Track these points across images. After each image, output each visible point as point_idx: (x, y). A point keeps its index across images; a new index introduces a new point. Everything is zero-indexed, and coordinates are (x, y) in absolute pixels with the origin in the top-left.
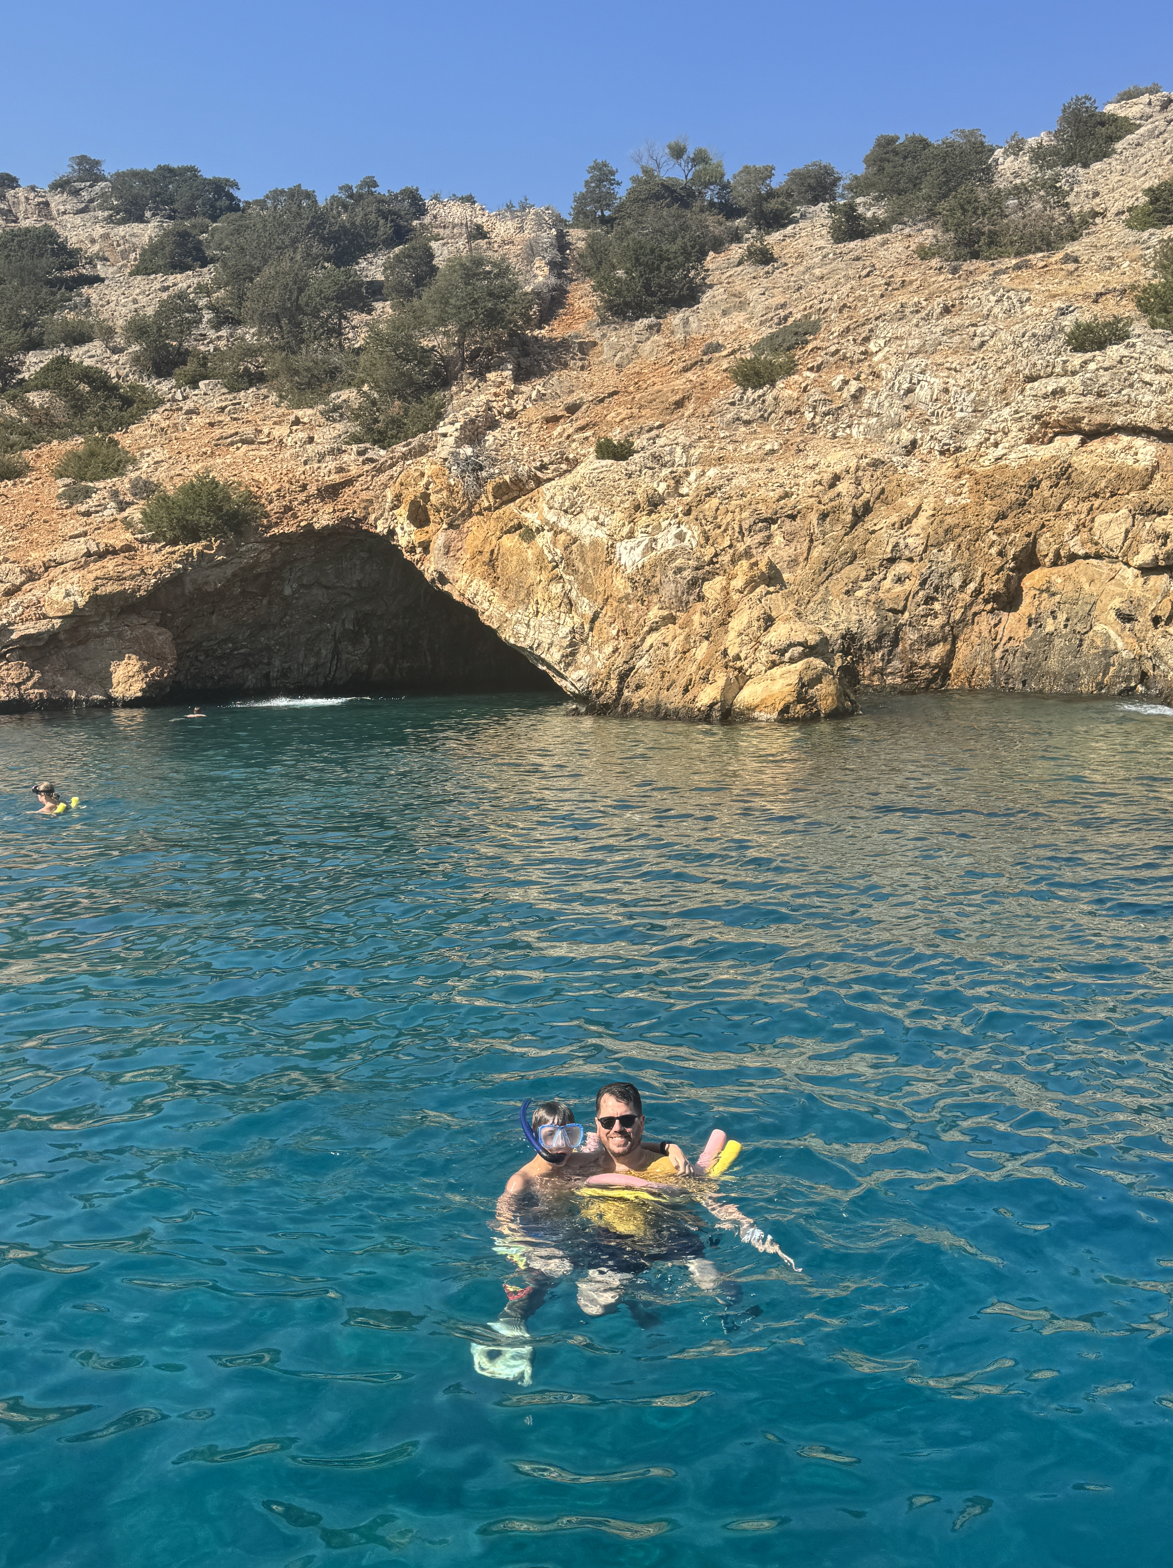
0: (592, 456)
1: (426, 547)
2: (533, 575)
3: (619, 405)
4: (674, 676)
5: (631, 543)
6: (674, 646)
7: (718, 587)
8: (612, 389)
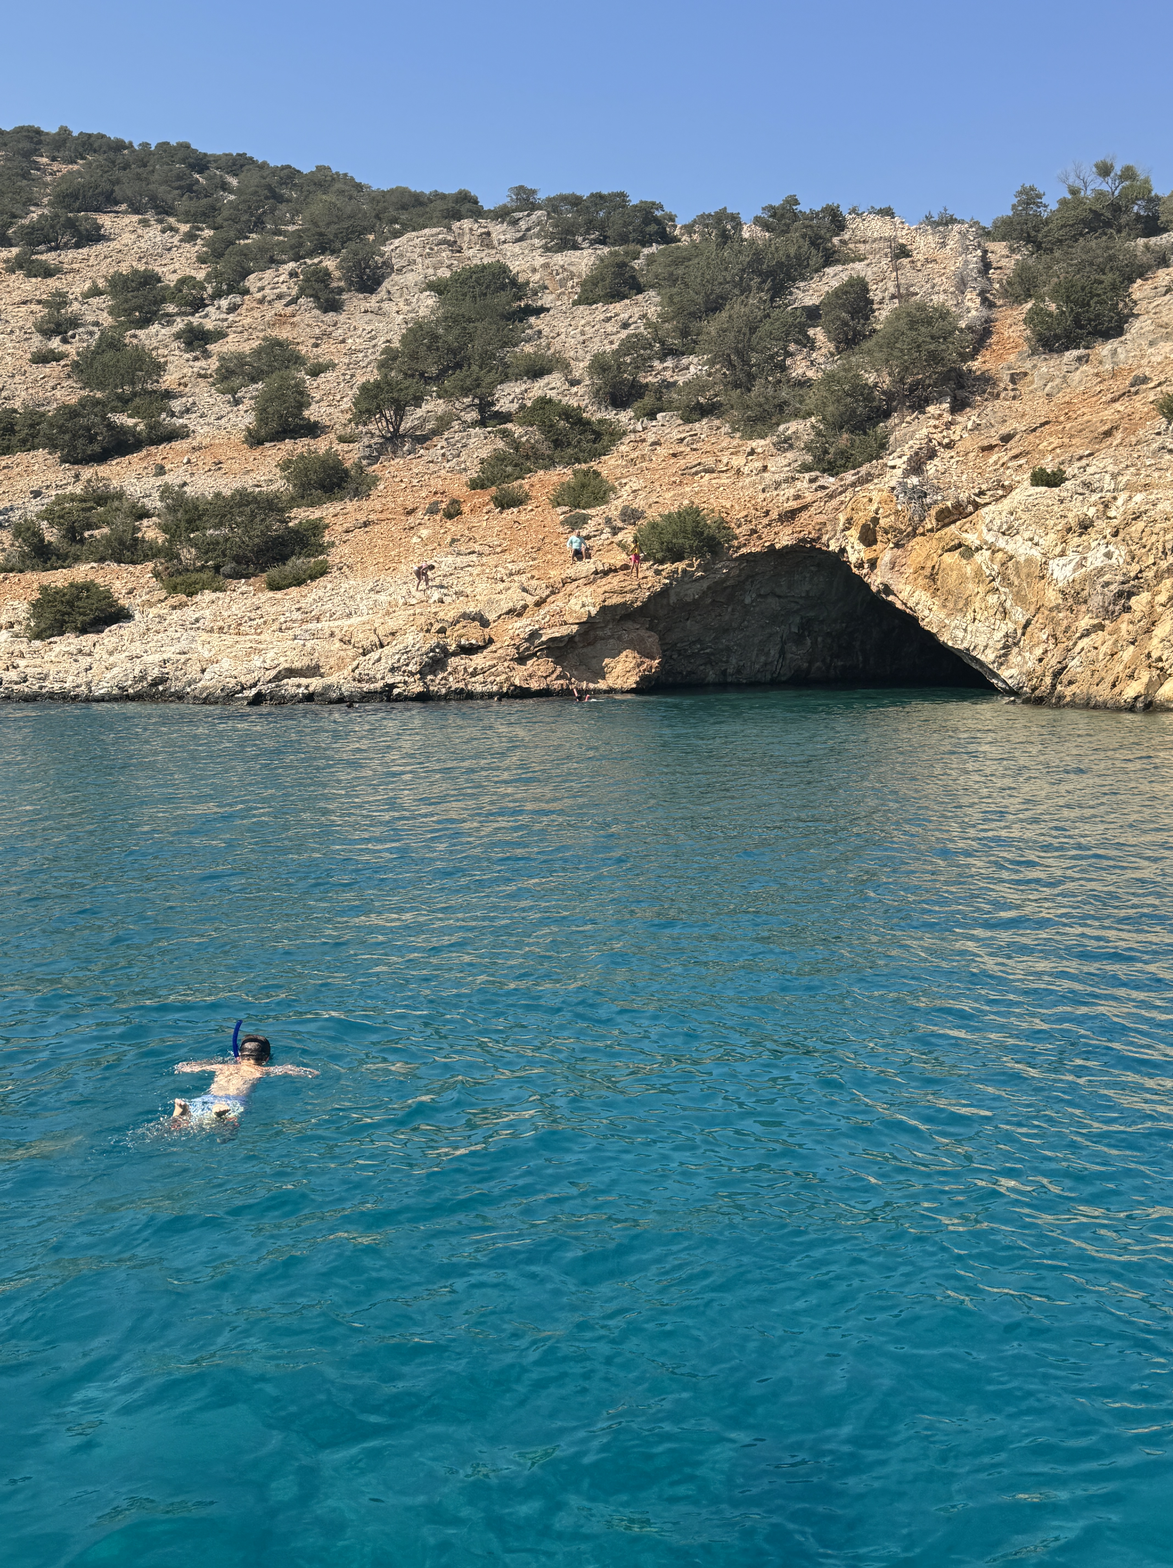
0: (1027, 483)
1: (873, 564)
2: (971, 587)
3: (1051, 435)
4: (1103, 674)
5: (1063, 561)
6: (1103, 649)
7: (1144, 601)
8: (1043, 420)
